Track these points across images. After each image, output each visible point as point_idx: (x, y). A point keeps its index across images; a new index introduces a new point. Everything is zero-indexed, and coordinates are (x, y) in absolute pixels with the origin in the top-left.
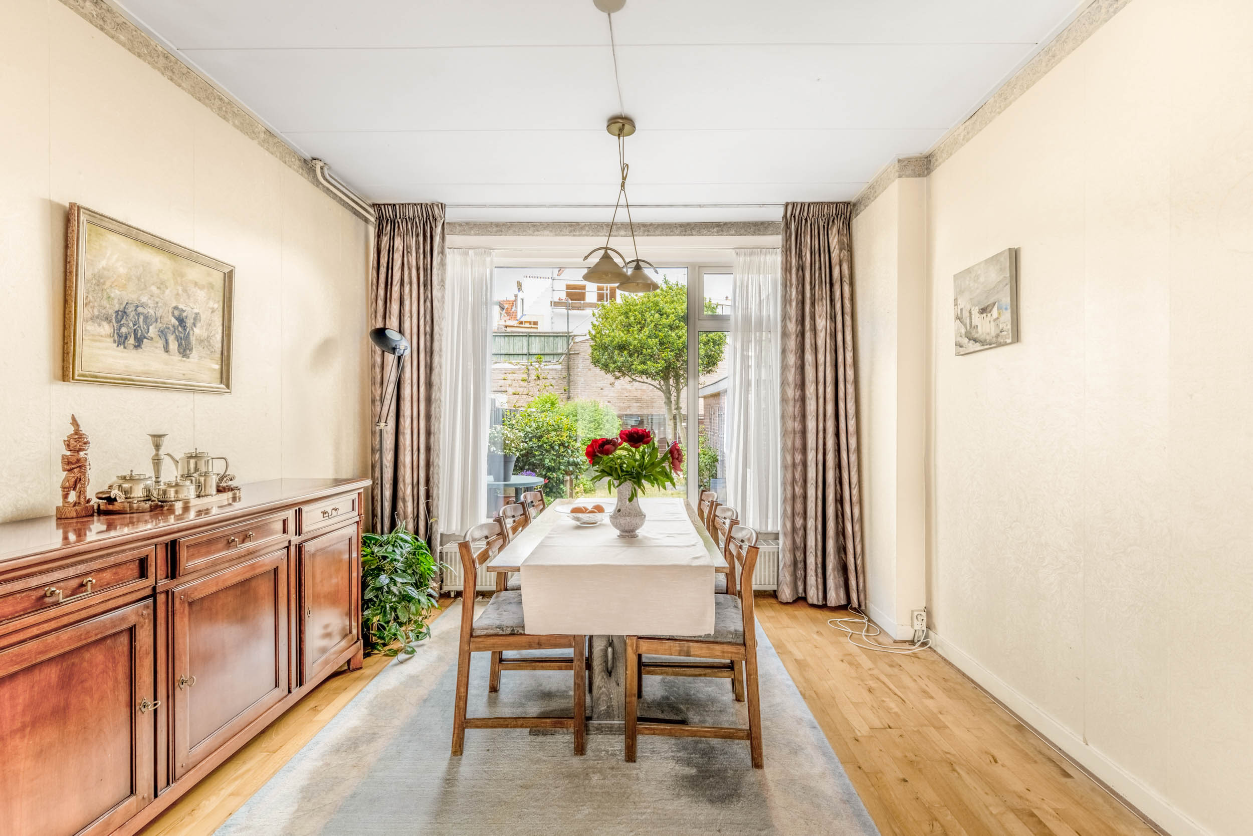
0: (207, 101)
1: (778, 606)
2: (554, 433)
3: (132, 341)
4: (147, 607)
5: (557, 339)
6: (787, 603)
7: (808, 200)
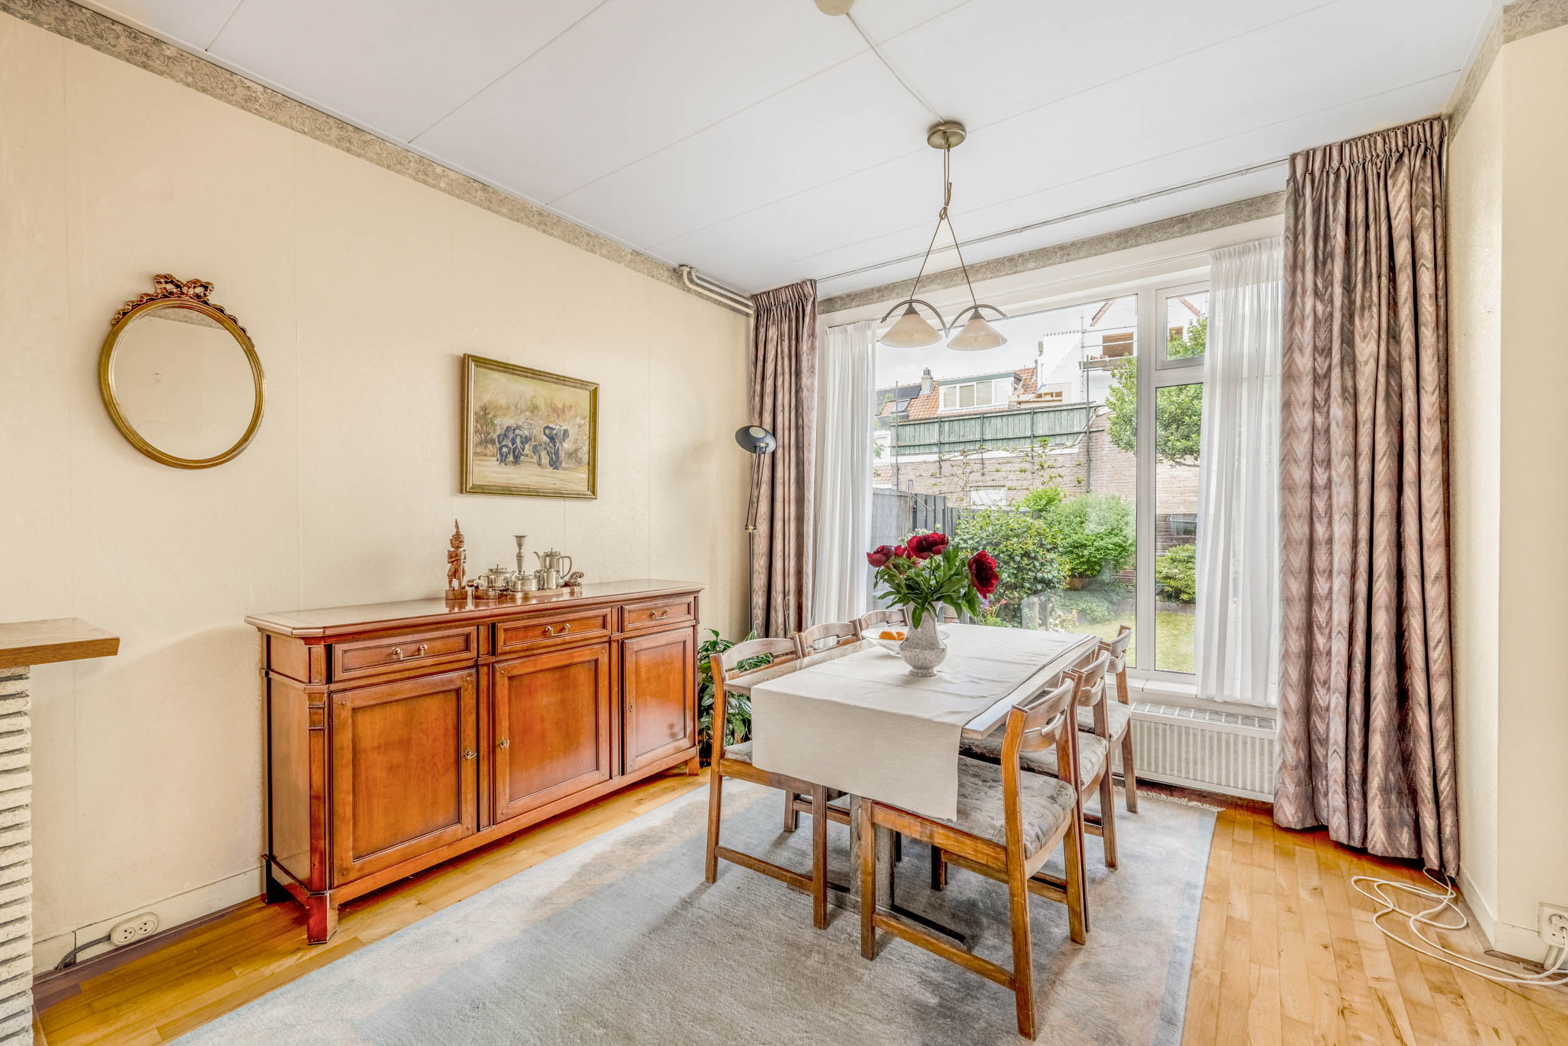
0: (576, 241)
1: (1268, 831)
2: (1015, 540)
3: (511, 458)
4: (470, 675)
5: (1072, 413)
6: (1288, 830)
7: (1336, 138)
